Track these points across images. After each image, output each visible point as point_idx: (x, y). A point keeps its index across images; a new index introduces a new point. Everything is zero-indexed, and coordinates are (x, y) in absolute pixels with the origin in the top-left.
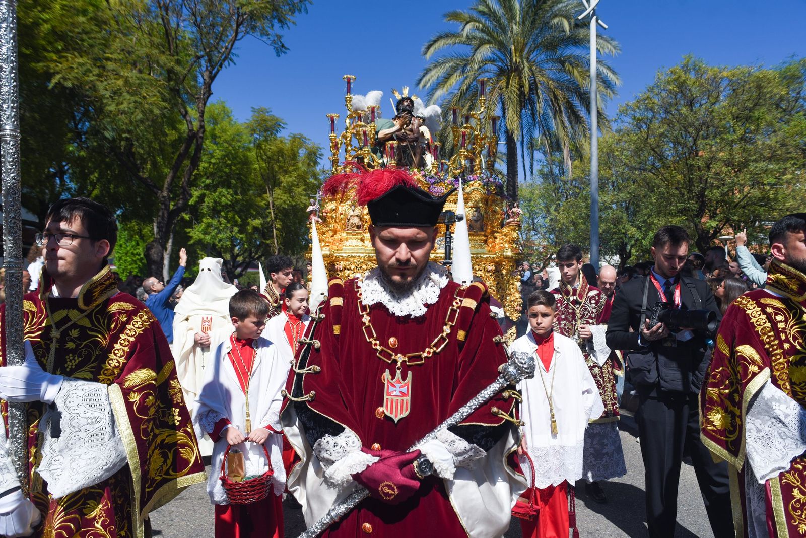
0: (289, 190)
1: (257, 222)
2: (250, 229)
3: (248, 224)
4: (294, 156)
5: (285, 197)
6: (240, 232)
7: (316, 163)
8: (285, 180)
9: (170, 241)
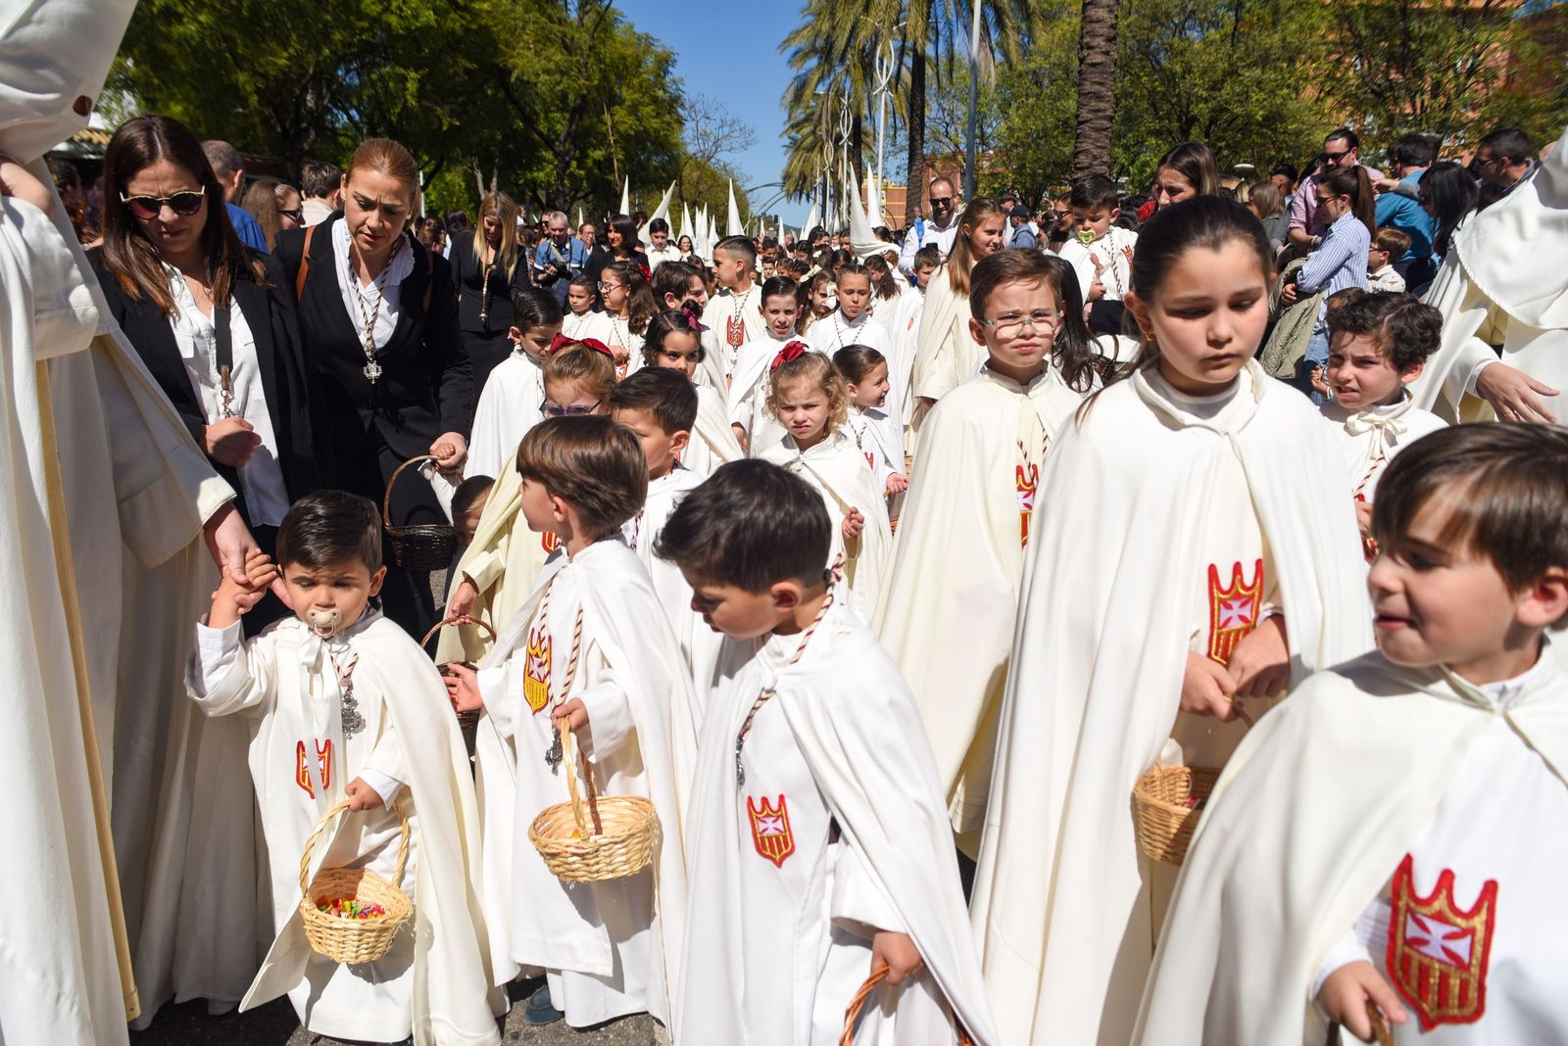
0: (634, 109)
1: (598, 154)
2: (589, 162)
3: (587, 156)
4: (639, 63)
5: (630, 120)
6: (579, 167)
7: (666, 72)
8: (627, 95)
9: (495, 179)
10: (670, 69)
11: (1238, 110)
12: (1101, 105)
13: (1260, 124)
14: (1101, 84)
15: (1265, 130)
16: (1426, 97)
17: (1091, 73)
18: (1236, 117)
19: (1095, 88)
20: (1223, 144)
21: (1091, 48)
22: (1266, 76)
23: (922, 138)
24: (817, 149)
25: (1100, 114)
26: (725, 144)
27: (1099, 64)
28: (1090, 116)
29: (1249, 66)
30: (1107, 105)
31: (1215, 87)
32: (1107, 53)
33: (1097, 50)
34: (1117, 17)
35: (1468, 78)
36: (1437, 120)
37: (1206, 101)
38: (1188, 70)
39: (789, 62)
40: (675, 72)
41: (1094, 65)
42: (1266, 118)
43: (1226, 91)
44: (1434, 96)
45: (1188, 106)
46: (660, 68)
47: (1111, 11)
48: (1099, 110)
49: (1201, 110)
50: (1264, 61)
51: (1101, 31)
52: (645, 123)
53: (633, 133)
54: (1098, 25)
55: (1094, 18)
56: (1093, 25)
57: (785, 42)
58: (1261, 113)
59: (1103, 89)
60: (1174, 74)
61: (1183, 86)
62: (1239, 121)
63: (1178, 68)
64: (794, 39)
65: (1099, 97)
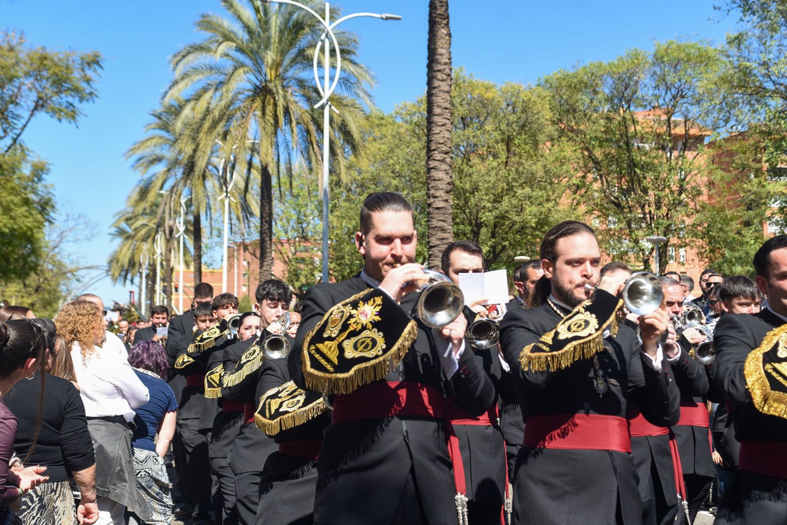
7: (40, 179)
10: (44, 176)
11: (516, 218)
12: (445, 235)
13: (535, 229)
14: (443, 221)
15: (537, 233)
16: (653, 209)
17: (437, 214)
18: (514, 223)
19: (440, 224)
20: (506, 243)
21: (435, 197)
22: (535, 193)
23: (271, 240)
24: (150, 240)
25: (445, 241)
26: (70, 236)
27: (442, 208)
28: (438, 242)
29: (522, 186)
30: (449, 235)
31: (498, 199)
32: (446, 201)
33: (440, 199)
34: (451, 177)
35: (680, 194)
36: (664, 226)
37: (490, 211)
38: (475, 189)
39: (133, 166)
40: (48, 179)
41: (438, 208)
42: (537, 223)
43: (505, 204)
44: (658, 208)
45: (478, 214)
46: (35, 175)
47: (447, 174)
48: (444, 239)
49: (487, 217)
50: (531, 181)
51: (441, 187)
52: (20, 221)
53: (7, 231)
54: (439, 182)
55: (436, 178)
56: (436, 182)
57: (131, 150)
58: (534, 220)
59: (445, 224)
60: (465, 191)
61: (472, 201)
62: (517, 226)
63: (468, 186)
64: (139, 148)
65: (443, 230)
